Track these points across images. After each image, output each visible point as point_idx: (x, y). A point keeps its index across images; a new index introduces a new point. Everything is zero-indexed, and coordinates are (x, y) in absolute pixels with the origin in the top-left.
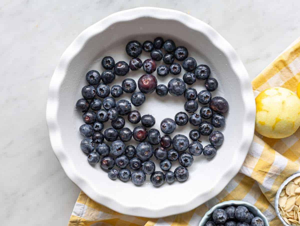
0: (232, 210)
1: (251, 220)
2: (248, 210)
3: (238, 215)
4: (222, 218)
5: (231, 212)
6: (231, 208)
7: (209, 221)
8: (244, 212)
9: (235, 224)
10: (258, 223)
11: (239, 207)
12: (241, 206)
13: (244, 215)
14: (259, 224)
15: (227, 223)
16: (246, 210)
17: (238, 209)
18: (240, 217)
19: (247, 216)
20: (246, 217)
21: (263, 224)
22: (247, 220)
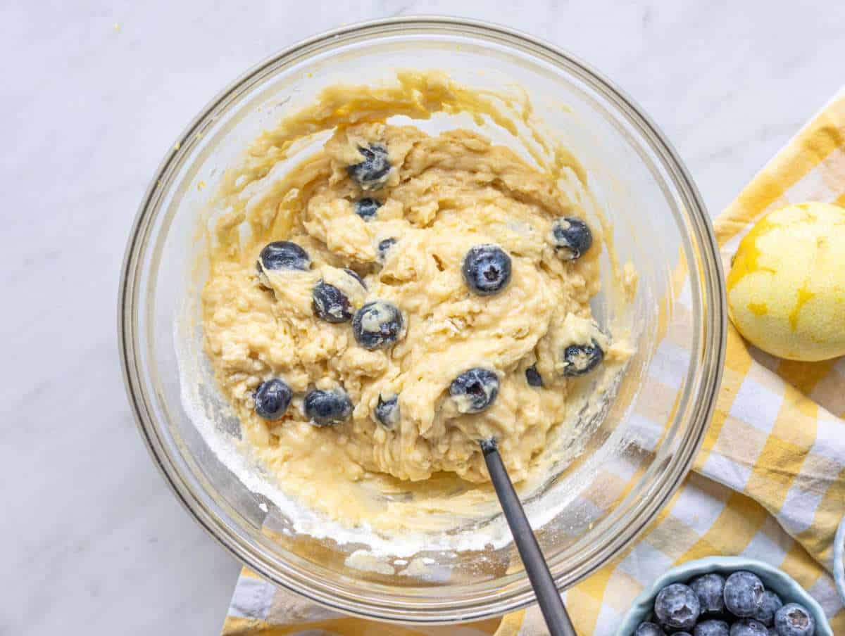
0: (712, 586)
1: (773, 614)
2: (761, 584)
3: (731, 601)
4: (685, 610)
5: (710, 593)
6: (710, 578)
7: (645, 623)
8: (751, 589)
9: (726, 628)
10: (794, 624)
11: (733, 575)
12: (739, 573)
13: (751, 600)
14: (797, 626)
15: (699, 626)
16: (757, 584)
17: (731, 580)
18: (739, 607)
19: (760, 600)
20: (758, 606)
21: (810, 623)
22: (761, 614)
